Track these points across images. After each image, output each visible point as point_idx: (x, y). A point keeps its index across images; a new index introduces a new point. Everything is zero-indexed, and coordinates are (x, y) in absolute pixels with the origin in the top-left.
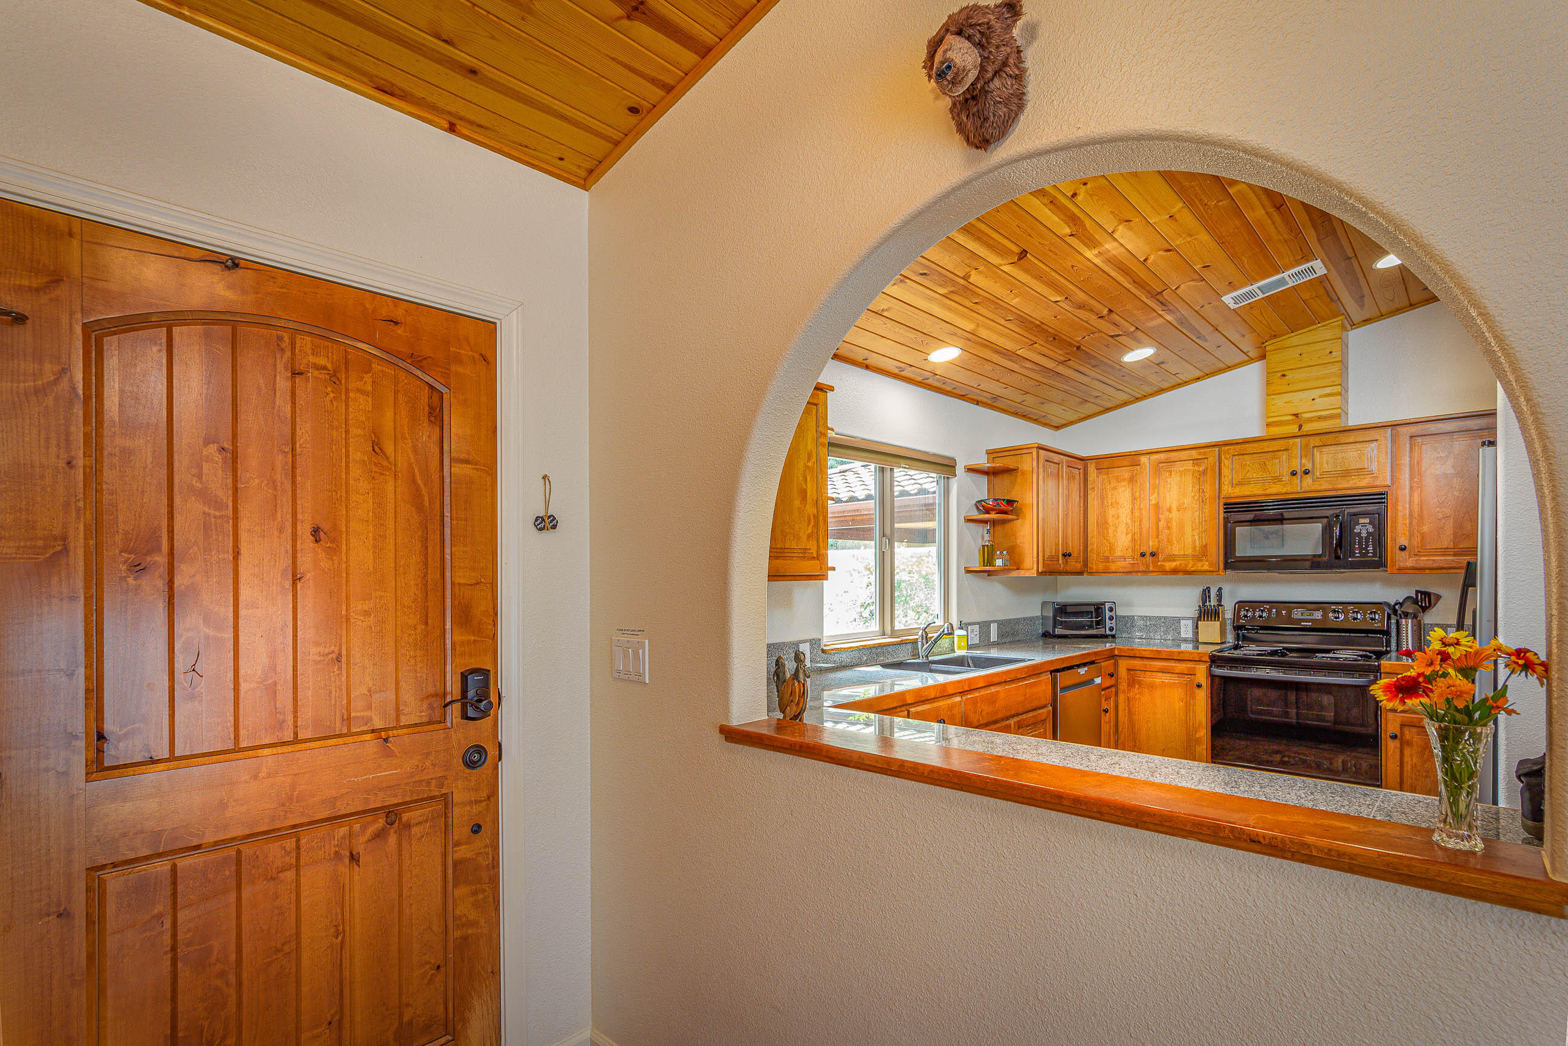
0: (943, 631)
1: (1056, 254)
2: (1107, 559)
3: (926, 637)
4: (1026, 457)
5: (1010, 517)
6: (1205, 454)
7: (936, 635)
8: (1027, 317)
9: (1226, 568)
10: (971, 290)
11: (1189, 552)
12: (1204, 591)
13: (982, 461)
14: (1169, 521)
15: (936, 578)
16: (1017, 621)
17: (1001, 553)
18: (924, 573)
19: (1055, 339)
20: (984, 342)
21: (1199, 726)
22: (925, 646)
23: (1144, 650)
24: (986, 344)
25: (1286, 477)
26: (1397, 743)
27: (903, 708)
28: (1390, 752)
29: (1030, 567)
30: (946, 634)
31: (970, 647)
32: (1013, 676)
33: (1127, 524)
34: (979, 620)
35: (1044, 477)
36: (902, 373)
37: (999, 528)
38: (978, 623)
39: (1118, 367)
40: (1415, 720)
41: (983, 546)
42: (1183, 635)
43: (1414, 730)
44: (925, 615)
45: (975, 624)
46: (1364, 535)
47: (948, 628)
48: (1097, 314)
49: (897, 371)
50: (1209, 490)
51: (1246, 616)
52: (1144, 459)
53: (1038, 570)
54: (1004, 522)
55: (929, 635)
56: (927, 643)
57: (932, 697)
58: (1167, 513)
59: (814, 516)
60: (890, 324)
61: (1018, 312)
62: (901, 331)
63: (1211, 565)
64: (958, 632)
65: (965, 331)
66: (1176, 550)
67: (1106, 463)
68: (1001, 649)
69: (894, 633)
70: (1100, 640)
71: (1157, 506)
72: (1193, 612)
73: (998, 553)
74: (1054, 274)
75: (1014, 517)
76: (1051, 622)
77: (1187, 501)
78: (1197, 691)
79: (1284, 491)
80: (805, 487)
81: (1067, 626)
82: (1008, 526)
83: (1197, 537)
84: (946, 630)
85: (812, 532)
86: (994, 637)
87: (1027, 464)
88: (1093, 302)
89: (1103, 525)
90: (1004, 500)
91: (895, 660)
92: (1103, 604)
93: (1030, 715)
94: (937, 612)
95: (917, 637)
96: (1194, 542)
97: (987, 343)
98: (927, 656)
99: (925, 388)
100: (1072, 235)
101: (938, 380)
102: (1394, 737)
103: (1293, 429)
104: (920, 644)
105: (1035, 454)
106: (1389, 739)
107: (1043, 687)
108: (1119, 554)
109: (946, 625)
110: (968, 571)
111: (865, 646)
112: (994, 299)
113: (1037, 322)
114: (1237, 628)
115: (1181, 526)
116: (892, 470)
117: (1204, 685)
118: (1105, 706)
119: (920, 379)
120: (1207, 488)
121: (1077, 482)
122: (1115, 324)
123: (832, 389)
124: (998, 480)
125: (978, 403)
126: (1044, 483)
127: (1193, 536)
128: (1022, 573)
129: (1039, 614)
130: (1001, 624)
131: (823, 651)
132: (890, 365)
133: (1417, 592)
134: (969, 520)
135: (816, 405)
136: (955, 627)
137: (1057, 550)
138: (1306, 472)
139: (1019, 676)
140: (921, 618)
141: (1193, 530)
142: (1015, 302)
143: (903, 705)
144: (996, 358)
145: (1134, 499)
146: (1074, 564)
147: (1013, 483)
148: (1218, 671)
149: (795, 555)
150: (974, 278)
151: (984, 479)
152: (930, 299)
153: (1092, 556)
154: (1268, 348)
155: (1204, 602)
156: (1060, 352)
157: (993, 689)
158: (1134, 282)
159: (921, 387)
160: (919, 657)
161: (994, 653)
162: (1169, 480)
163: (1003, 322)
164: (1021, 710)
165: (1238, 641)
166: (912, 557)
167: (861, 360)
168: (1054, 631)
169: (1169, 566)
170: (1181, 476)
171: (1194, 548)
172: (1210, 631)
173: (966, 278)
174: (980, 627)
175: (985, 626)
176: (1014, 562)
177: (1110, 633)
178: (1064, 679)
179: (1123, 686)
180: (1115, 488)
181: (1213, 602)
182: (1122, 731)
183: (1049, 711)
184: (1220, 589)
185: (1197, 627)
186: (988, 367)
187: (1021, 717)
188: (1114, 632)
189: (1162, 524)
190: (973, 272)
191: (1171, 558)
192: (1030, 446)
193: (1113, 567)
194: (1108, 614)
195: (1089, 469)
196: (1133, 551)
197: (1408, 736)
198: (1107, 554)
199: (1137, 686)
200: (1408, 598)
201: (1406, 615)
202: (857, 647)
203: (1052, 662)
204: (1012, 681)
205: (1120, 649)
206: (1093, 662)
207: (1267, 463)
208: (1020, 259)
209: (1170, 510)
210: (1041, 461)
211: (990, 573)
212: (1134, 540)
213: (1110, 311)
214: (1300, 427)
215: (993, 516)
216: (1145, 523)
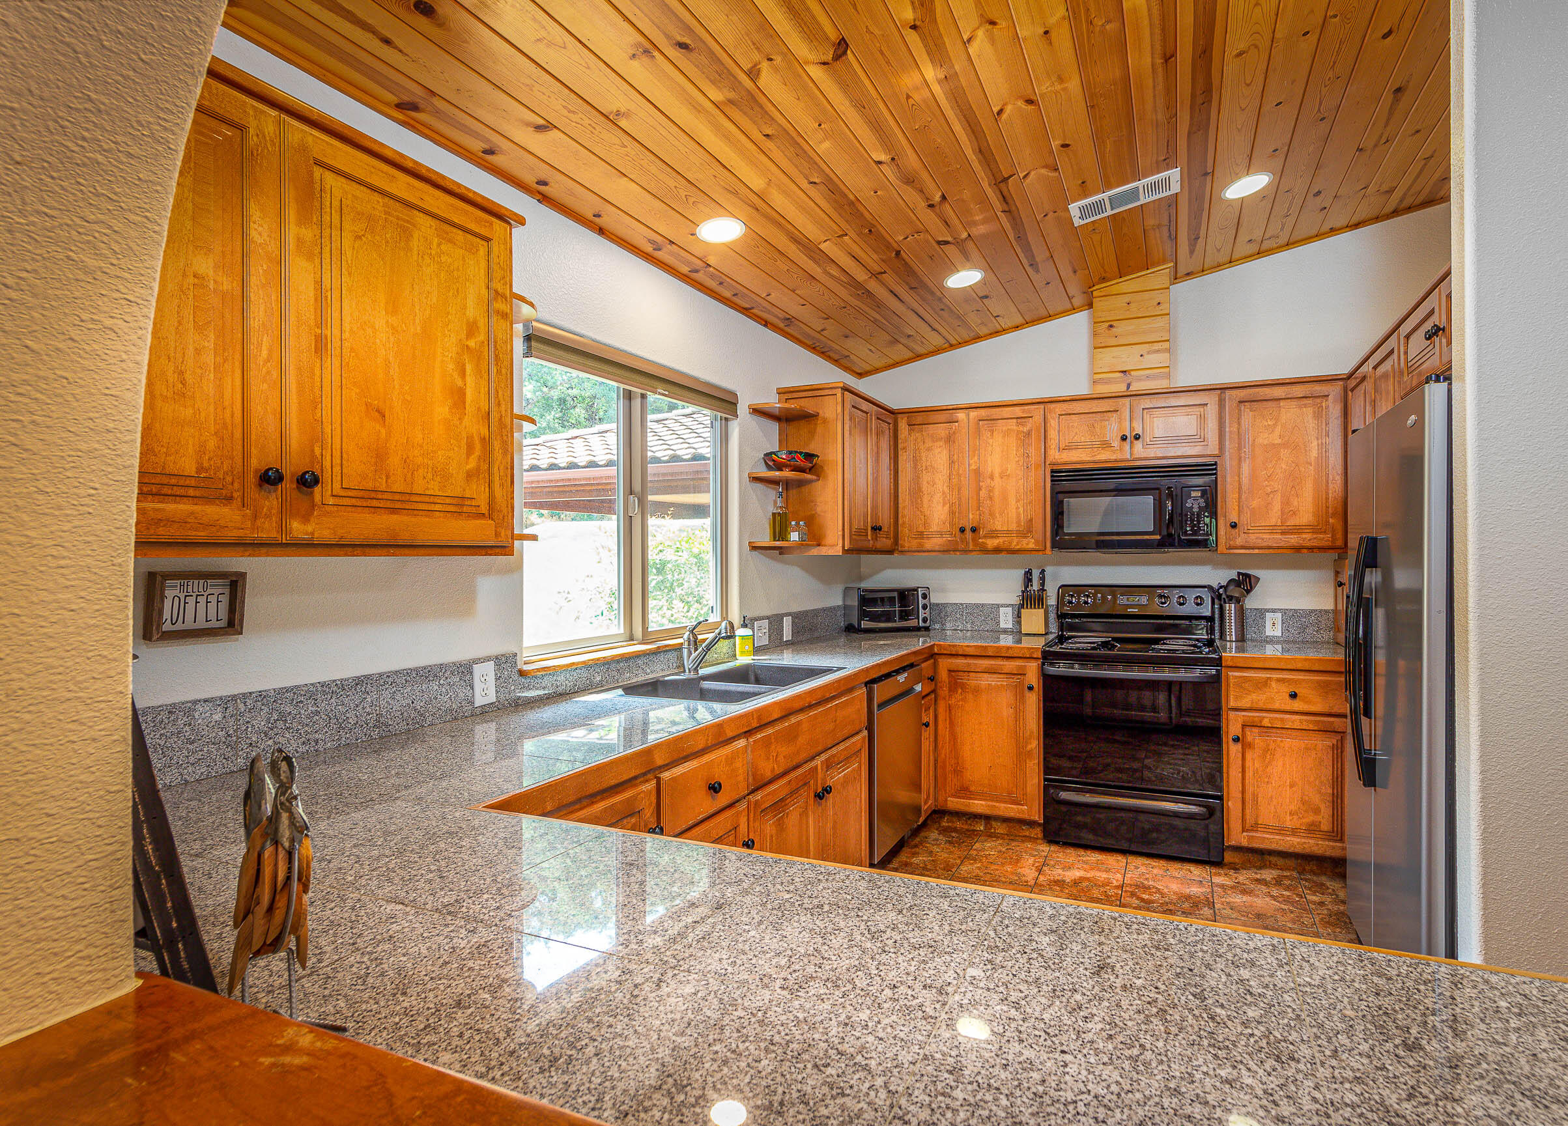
0: (719, 634)
1: (888, 63)
2: (921, 535)
3: (695, 642)
4: (829, 401)
5: (809, 476)
6: (1029, 411)
7: (711, 636)
8: (839, 183)
9: (1053, 547)
10: (761, 107)
11: (1013, 527)
12: (1026, 573)
13: (772, 401)
14: (991, 490)
15: (710, 559)
16: (815, 613)
17: (798, 524)
18: (696, 551)
19: (870, 231)
20: (777, 216)
21: (1030, 735)
22: (694, 655)
23: (968, 646)
24: (779, 221)
25: (1116, 443)
26: (1239, 746)
27: (650, 776)
28: (1232, 756)
29: (834, 543)
30: (723, 638)
31: (757, 650)
32: (819, 696)
33: (944, 493)
34: (769, 613)
35: (850, 427)
36: (658, 254)
37: (793, 492)
38: (768, 618)
39: (939, 294)
40: (1256, 719)
41: (774, 514)
42: (1003, 625)
43: (1256, 730)
44: (696, 605)
45: (762, 618)
46: (1196, 510)
47: (726, 628)
48: (928, 199)
49: (649, 248)
50: (1035, 455)
51: (1071, 602)
52: (961, 415)
53: (843, 547)
54: (801, 484)
55: (700, 637)
56: (696, 649)
57: (700, 747)
58: (989, 481)
59: (483, 440)
60: (633, 149)
61: (827, 170)
62: (653, 169)
63: (1036, 542)
64: (740, 632)
65: (751, 190)
66: (998, 525)
67: (919, 417)
68: (798, 652)
69: (646, 637)
70: (914, 633)
71: (977, 472)
72: (1015, 599)
73: (793, 523)
74: (881, 105)
75: (814, 477)
76: (855, 613)
77: (1011, 467)
78: (1027, 694)
79: (1114, 457)
80: (460, 383)
81: (874, 617)
82: (805, 489)
83: (1021, 510)
84: (723, 631)
85: (478, 469)
86: (787, 635)
87: (831, 409)
88: (924, 175)
89: (917, 492)
90: (801, 453)
91: (647, 677)
92: (916, 590)
93: (842, 747)
94: (712, 603)
95: (680, 641)
96: (1018, 515)
97: (781, 220)
98: (696, 670)
99: (693, 286)
100: (914, 27)
101: (712, 276)
102: (1236, 740)
103: (1121, 388)
104: (685, 652)
105: (839, 395)
106: (1231, 742)
107: (855, 706)
108: (934, 528)
109: (723, 624)
110: (754, 548)
111: (598, 659)
112: (794, 135)
113: (852, 197)
114: (1061, 616)
115: (1005, 498)
116: (643, 396)
117: (1036, 686)
118: (925, 720)
119: (685, 269)
120: (1032, 451)
121: (887, 437)
122: (946, 222)
123: (522, 221)
124: (791, 429)
125: (766, 324)
126: (850, 434)
127: (1018, 508)
128: (824, 551)
129: (840, 603)
130: (797, 617)
131: (522, 673)
132: (639, 236)
133: (1239, 574)
134: (756, 479)
135: (487, 240)
136: (736, 626)
137: (866, 522)
138: (1137, 437)
139: (828, 695)
140: (692, 610)
141: (1018, 501)
142: (824, 147)
143: (649, 772)
144: (793, 250)
145: (952, 462)
146: (884, 542)
147: (812, 433)
148: (1052, 670)
149: (437, 507)
150: (769, 81)
151: (774, 427)
152: (697, 109)
153: (904, 531)
154: (1095, 294)
155: (1027, 587)
156: (875, 256)
157: (793, 720)
158: (980, 151)
159: (688, 283)
160: (684, 671)
161: (788, 659)
162: (991, 441)
163: (804, 184)
164: (829, 743)
165: (1062, 631)
166: (680, 530)
167: (590, 216)
168: (859, 624)
169: (992, 543)
170: (1004, 437)
171: (1018, 522)
172: (1034, 620)
173: (753, 74)
174: (770, 623)
175: (775, 621)
176: (814, 536)
177: (924, 625)
178: (881, 692)
179: (944, 691)
180: (929, 449)
181: (1036, 586)
182: (943, 747)
183: (864, 738)
184: (1043, 571)
185: (1019, 616)
186: (783, 266)
187: (830, 753)
188: (928, 624)
189: (983, 493)
190: (765, 65)
191: (993, 534)
192: (834, 385)
193: (928, 545)
194: (921, 602)
195: (900, 424)
196: (952, 524)
197: (1249, 738)
198: (921, 529)
199: (960, 691)
200: (1232, 581)
201: (1230, 598)
202: (584, 662)
203: (867, 670)
204: (819, 703)
205: (940, 645)
206: (912, 666)
207: (1096, 425)
208: (837, 57)
209: (992, 477)
210: (848, 406)
211: (781, 550)
212: (952, 513)
213: (944, 197)
214: (1129, 386)
215: (787, 474)
216: (965, 492)
